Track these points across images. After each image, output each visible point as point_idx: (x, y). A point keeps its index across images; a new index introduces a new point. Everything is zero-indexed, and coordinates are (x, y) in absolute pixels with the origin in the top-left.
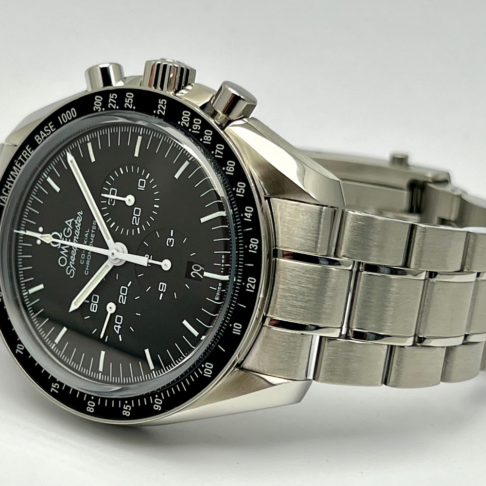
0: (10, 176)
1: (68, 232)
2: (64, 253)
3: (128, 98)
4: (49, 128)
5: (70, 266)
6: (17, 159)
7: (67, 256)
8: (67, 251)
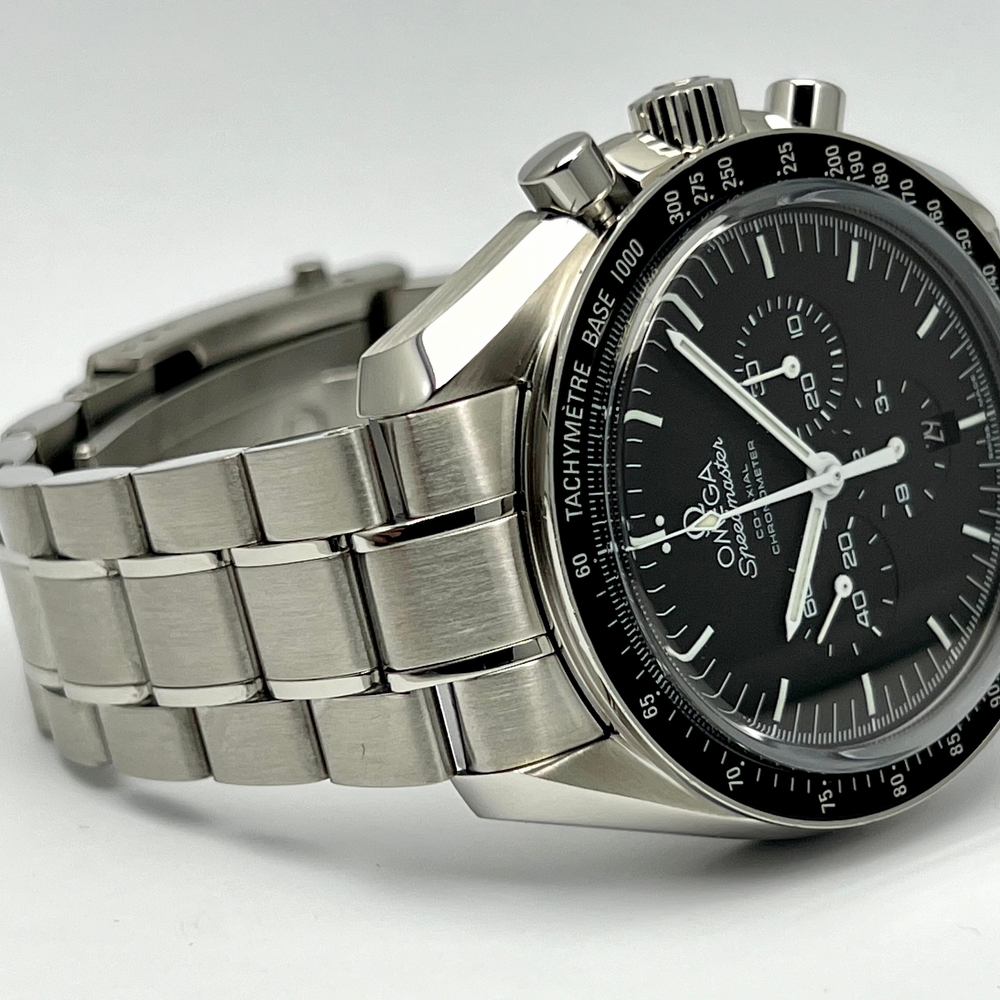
0: (565, 445)
1: (711, 493)
2: (721, 539)
3: (723, 170)
4: (602, 304)
5: (742, 556)
6: (566, 404)
7: (729, 542)
8: (725, 532)
